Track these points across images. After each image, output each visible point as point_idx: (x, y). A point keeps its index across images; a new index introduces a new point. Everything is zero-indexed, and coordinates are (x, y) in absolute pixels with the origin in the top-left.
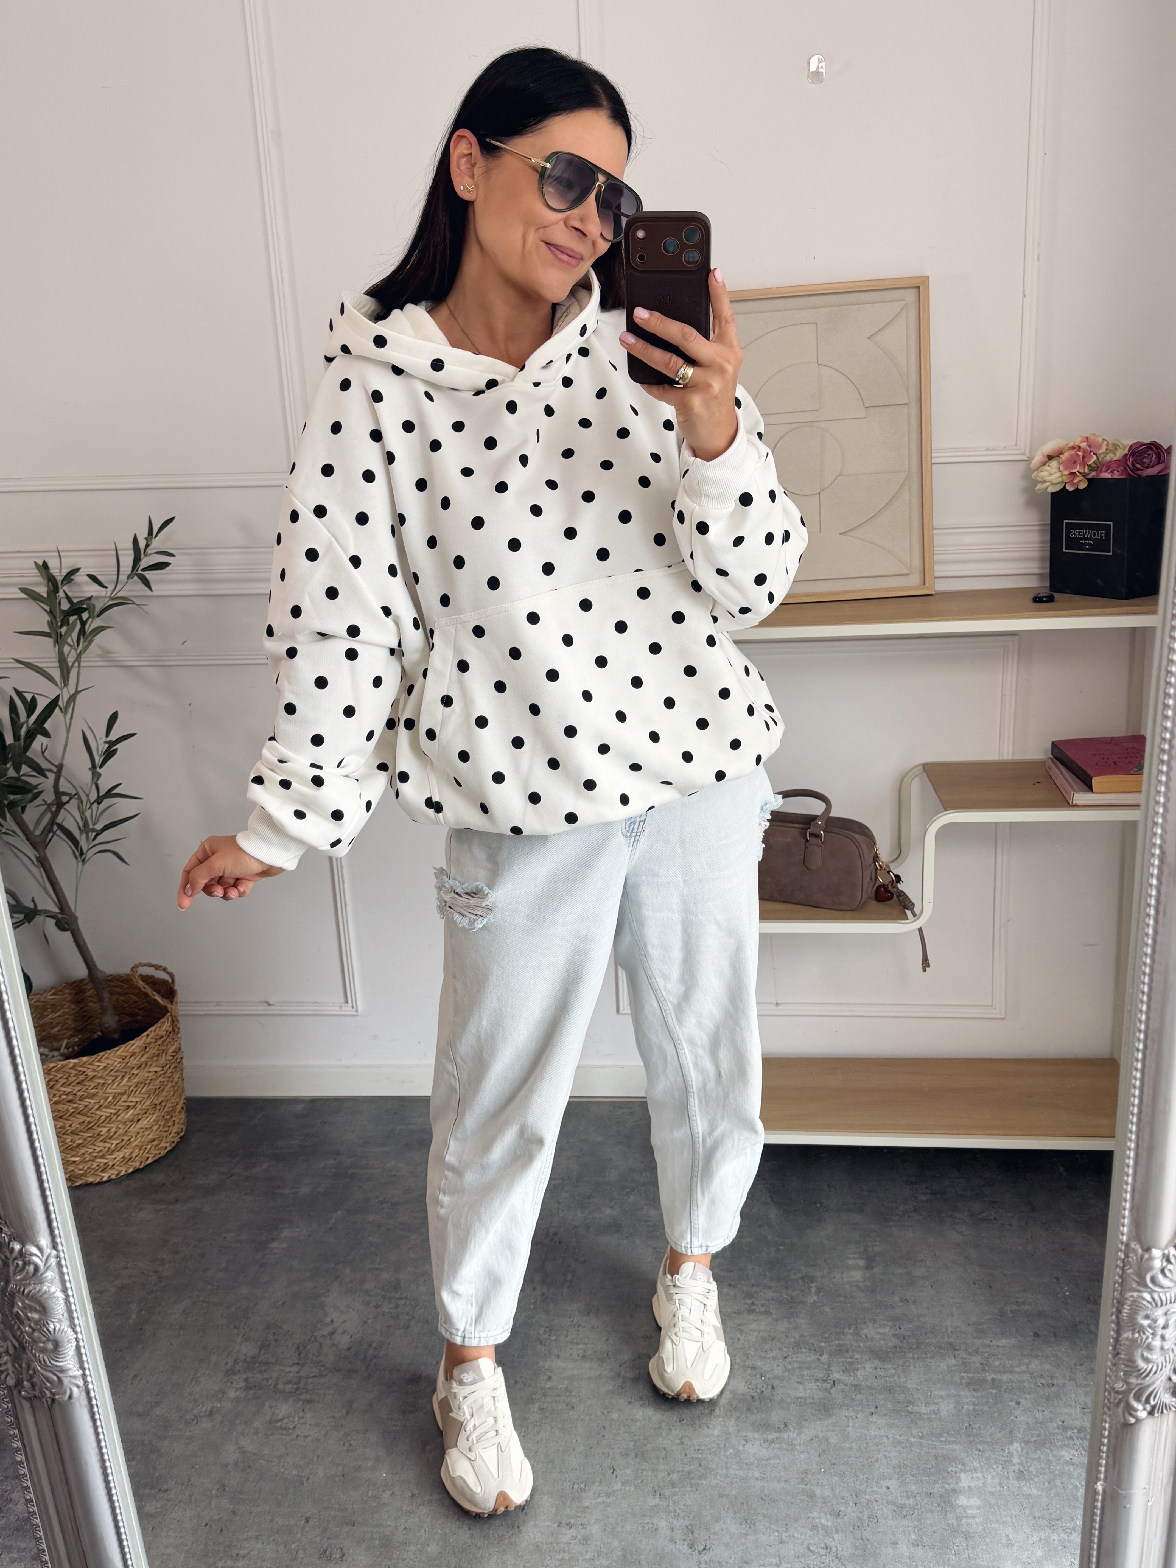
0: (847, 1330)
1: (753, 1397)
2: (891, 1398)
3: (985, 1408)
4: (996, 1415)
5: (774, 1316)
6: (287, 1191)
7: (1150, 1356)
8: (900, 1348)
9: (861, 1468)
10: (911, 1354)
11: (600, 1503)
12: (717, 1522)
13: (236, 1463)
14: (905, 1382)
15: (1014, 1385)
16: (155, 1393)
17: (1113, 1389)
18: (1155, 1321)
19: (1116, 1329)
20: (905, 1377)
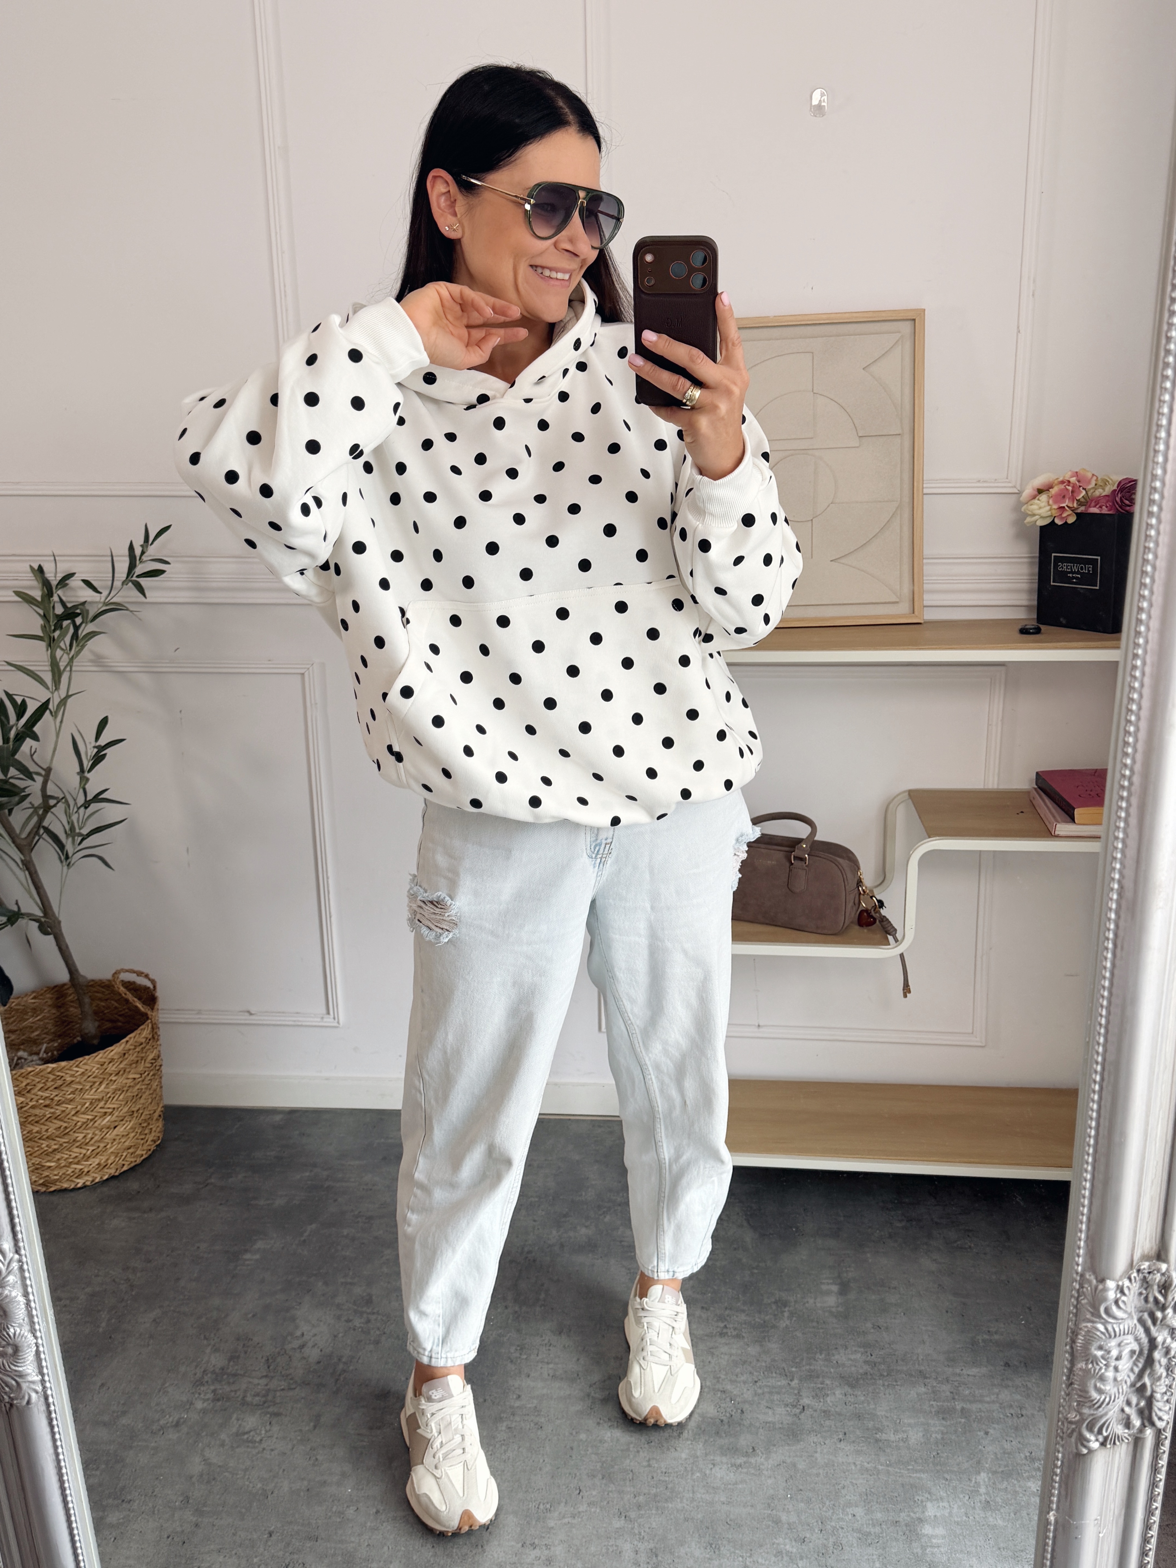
0: (818, 1356)
1: (722, 1421)
2: (860, 1425)
3: (953, 1437)
4: (964, 1444)
5: (746, 1340)
6: (262, 1202)
7: (1102, 1387)
8: (871, 1375)
9: (828, 1494)
10: (881, 1381)
11: (565, 1524)
12: (682, 1545)
13: (201, 1475)
14: (875, 1409)
15: (983, 1415)
16: (122, 1402)
17: (1067, 1419)
18: (1109, 1352)
19: (1070, 1358)
20: (876, 1405)
